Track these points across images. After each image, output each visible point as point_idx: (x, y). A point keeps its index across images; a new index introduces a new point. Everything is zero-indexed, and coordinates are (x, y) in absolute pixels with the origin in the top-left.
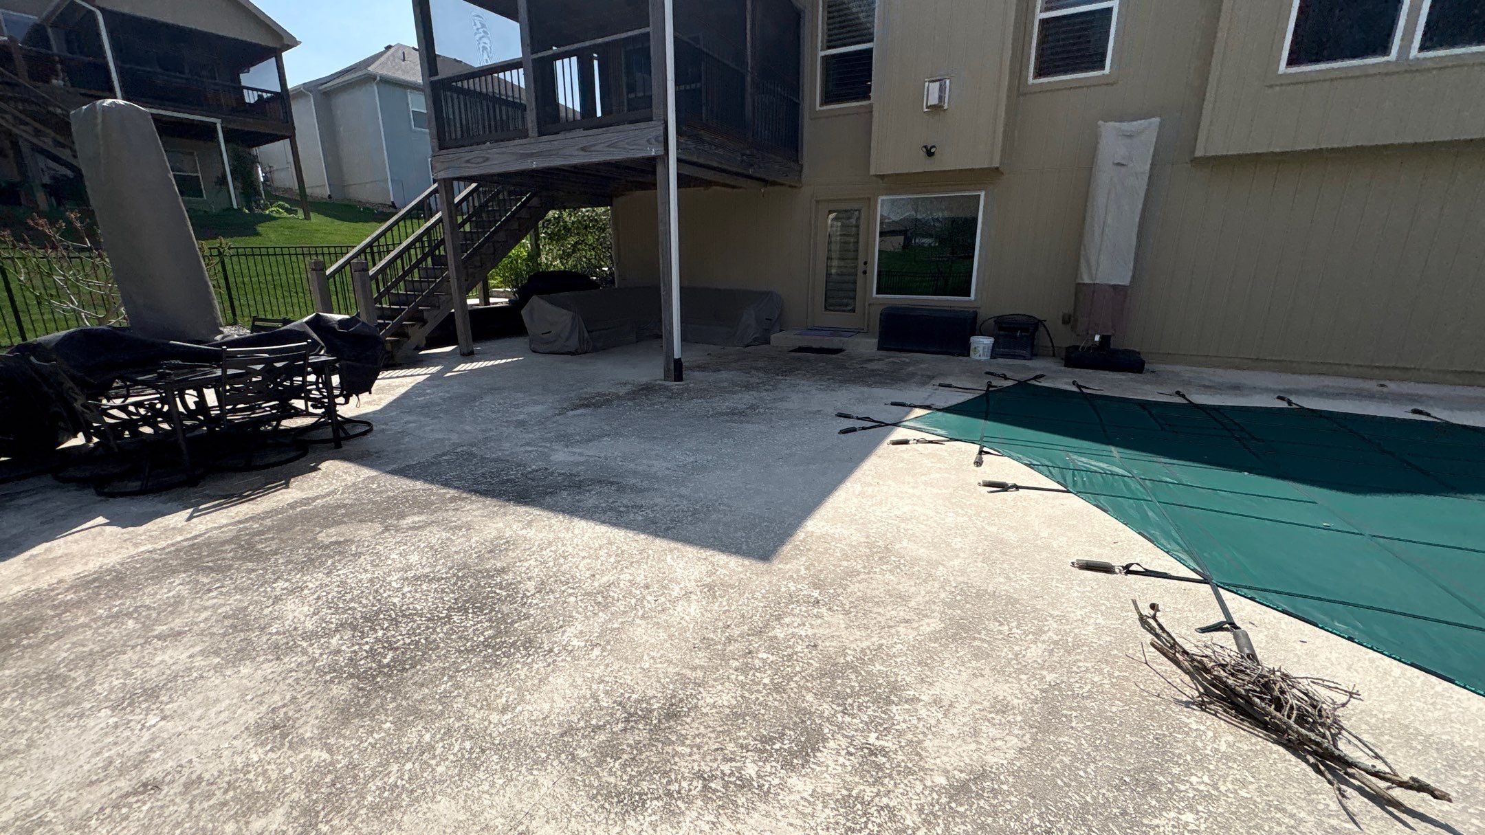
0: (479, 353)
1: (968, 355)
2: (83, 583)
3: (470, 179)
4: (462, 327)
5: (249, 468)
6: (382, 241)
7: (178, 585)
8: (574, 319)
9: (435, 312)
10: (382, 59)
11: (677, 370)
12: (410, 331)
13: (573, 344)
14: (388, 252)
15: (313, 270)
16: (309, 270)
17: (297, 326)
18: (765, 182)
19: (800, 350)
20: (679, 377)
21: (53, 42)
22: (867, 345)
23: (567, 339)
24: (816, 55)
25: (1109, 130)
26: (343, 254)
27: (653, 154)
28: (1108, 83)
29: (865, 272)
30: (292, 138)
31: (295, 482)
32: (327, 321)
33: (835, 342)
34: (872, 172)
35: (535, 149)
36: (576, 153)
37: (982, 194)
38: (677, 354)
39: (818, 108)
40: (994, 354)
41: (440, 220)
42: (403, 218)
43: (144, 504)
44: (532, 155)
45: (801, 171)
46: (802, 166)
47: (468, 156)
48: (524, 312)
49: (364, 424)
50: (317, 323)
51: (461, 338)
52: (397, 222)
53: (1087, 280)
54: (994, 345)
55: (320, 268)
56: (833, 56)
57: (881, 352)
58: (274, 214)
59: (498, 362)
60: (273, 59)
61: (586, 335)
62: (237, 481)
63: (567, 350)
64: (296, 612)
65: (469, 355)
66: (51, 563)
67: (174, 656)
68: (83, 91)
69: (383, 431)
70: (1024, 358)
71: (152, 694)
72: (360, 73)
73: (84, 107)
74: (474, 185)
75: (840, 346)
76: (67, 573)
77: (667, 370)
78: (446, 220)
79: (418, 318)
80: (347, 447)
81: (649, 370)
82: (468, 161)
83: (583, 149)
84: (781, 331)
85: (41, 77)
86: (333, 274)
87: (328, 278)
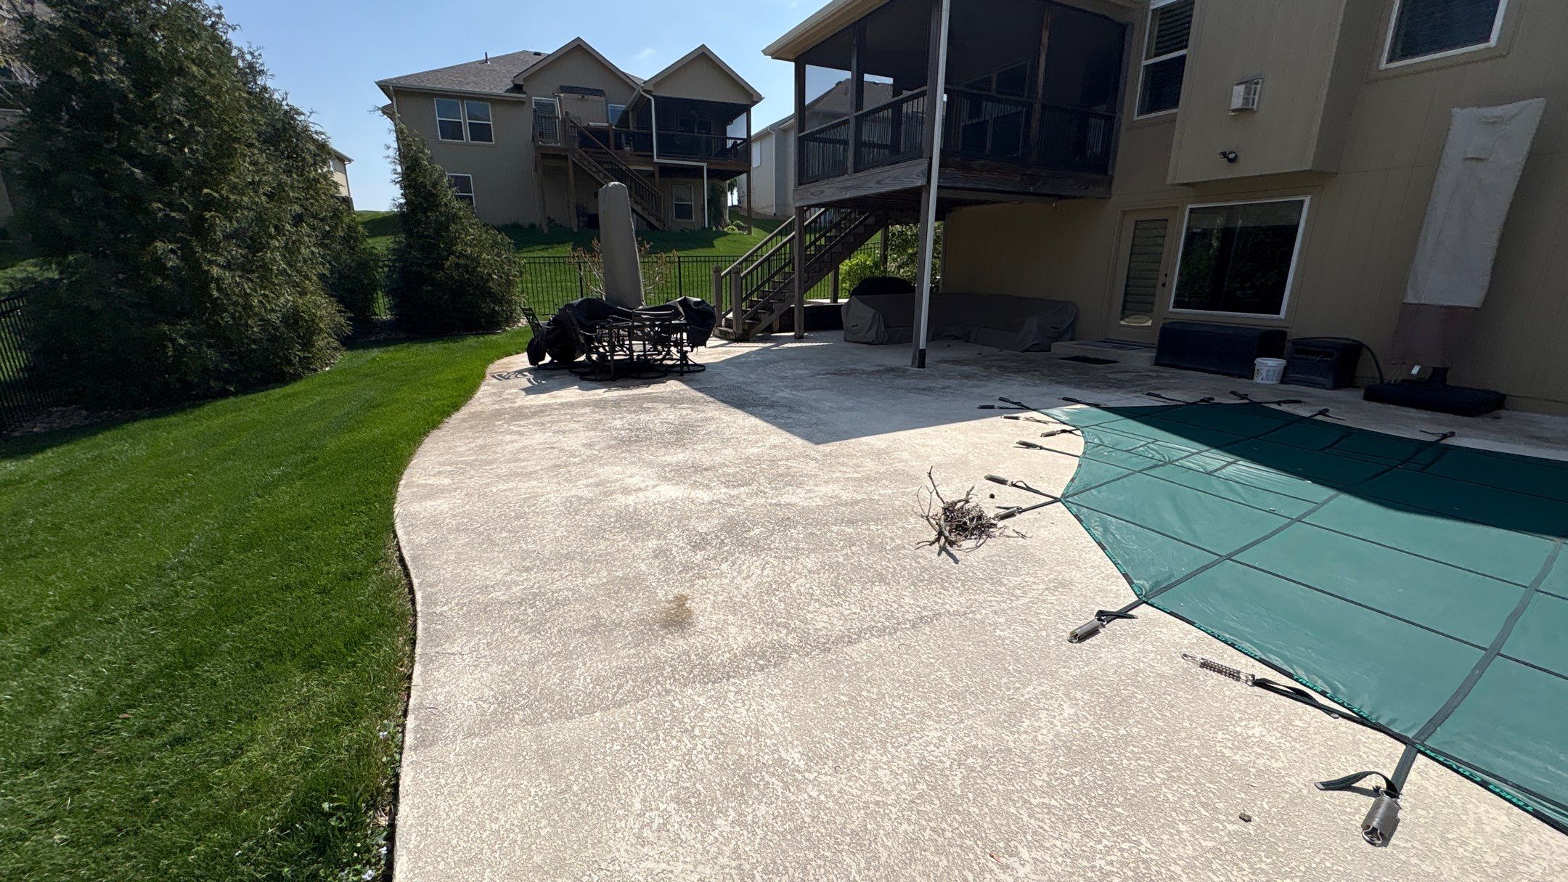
0: (807, 336)
1: (1252, 378)
2: (562, 404)
3: (819, 206)
4: (798, 319)
5: (638, 378)
7: (587, 410)
8: (874, 316)
9: (781, 305)
11: (921, 360)
12: (762, 316)
13: (871, 335)
15: (713, 272)
18: (1060, 197)
19: (1077, 359)
20: (922, 364)
22: (1143, 359)
24: (1140, 64)
25: (1462, 117)
26: (734, 261)
27: (918, 184)
28: (1494, 56)
29: (1164, 285)
30: (748, 172)
31: (652, 386)
32: (690, 301)
33: (1111, 353)
34: (1169, 180)
35: (850, 184)
37: (1307, 200)
38: (923, 346)
39: (1136, 118)
40: (1284, 379)
41: (793, 237)
43: (593, 384)
44: (847, 188)
45: (1110, 183)
46: (1112, 178)
47: (812, 190)
48: (844, 309)
49: (701, 368)
50: (684, 303)
51: (796, 328)
53: (1410, 299)
54: (1286, 369)
55: (718, 271)
56: (1156, 64)
57: (1157, 368)
58: (730, 231)
61: (883, 329)
62: (631, 381)
64: (618, 423)
65: (799, 338)
66: (555, 397)
67: (576, 426)
68: (638, 154)
70: (1323, 387)
71: (564, 432)
74: (822, 210)
75: (1115, 358)
76: (558, 401)
77: (914, 358)
78: (797, 238)
79: (768, 308)
80: (686, 376)
81: (900, 358)
82: (812, 194)
83: (878, 183)
84: (1071, 340)
85: (619, 147)
86: (725, 275)
87: (722, 278)
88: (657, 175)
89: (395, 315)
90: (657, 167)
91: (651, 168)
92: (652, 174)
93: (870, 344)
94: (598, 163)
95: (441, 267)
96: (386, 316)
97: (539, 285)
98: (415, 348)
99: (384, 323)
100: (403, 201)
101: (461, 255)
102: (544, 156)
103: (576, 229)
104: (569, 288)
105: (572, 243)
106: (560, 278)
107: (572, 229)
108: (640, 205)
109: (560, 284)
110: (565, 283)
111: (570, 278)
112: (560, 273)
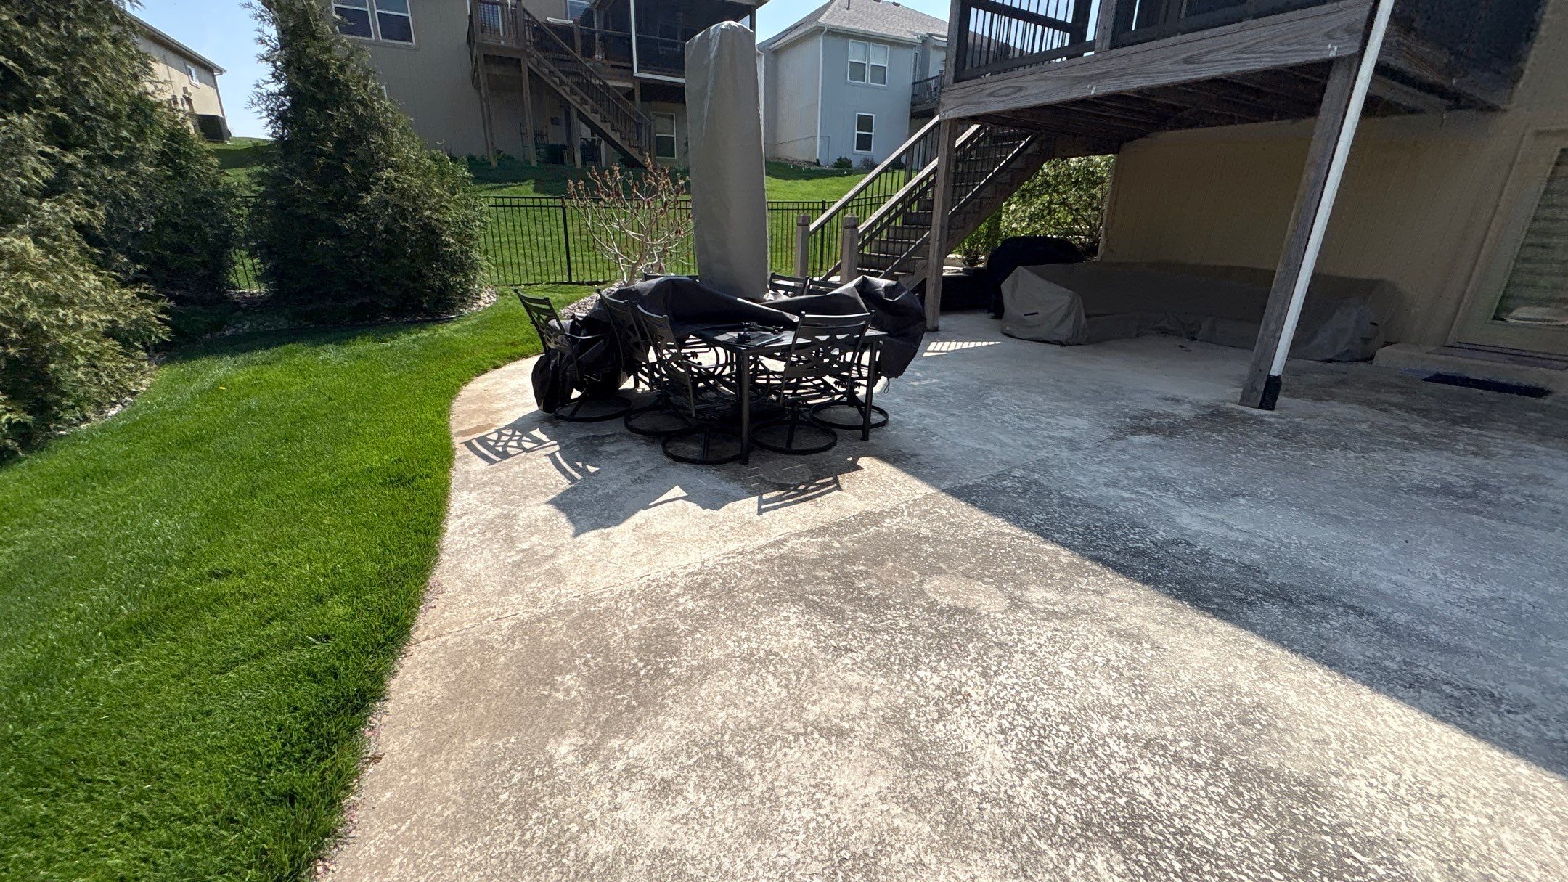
2: (695, 585)
3: (974, 119)
4: (932, 298)
5: (789, 451)
6: (862, 195)
8: (1072, 300)
9: (910, 278)
10: (830, 10)
11: (1269, 393)
13: (1065, 331)
14: (878, 206)
15: (799, 225)
16: (795, 225)
17: (847, 290)
19: (1439, 378)
20: (1268, 401)
21: (596, 23)
23: (1058, 326)
26: (824, 209)
27: (1332, 54)
31: (845, 483)
35: (1097, 69)
36: (1170, 67)
38: (1276, 369)
41: (936, 169)
42: (885, 170)
43: (710, 479)
45: (1515, 83)
46: (1521, 74)
47: (992, 87)
48: (1006, 287)
49: (876, 411)
52: (879, 175)
55: (805, 223)
59: (972, 345)
60: (748, 17)
61: (1084, 320)
62: (783, 465)
63: (1056, 338)
65: (934, 332)
66: (656, 542)
68: (613, 63)
69: (899, 422)
72: (810, 27)
73: (698, 36)
74: (975, 127)
75: (1541, 384)
77: (1248, 391)
78: (943, 170)
80: (873, 440)
82: (991, 95)
84: (1388, 343)
85: (589, 52)
86: (816, 229)
87: (811, 234)
88: (637, 93)
89: (273, 286)
90: (638, 83)
91: (629, 85)
92: (630, 94)
93: (1061, 344)
94: (562, 72)
95: (352, 207)
96: (257, 290)
97: (497, 239)
98: (302, 355)
99: (253, 301)
100: (275, 88)
101: (389, 188)
102: (489, 59)
103: (534, 164)
104: (541, 244)
105: (533, 181)
106: (525, 228)
107: (529, 163)
108: (618, 134)
109: (526, 238)
110: (533, 237)
111: (540, 230)
112: (524, 222)
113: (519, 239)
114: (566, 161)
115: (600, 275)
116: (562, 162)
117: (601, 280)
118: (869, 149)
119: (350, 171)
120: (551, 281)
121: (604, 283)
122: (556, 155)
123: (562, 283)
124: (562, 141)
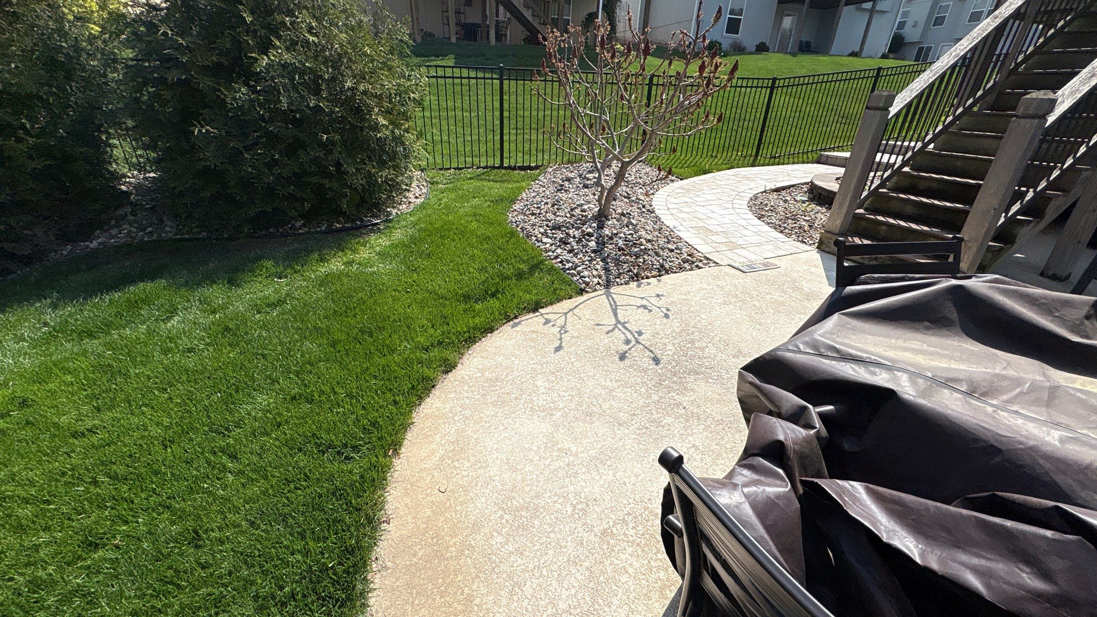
103: (453, 40)
104: (467, 120)
105: (453, 56)
106: (450, 104)
107: (449, 38)
108: (530, 11)
109: (451, 113)
110: (459, 113)
111: (466, 106)
112: (450, 97)
113: (444, 114)
114: (478, 38)
115: (533, 159)
116: (476, 40)
117: (533, 165)
118: (737, 34)
119: (249, 19)
120: (482, 165)
121: (537, 167)
122: (470, 32)
123: (494, 168)
124: (478, 20)
